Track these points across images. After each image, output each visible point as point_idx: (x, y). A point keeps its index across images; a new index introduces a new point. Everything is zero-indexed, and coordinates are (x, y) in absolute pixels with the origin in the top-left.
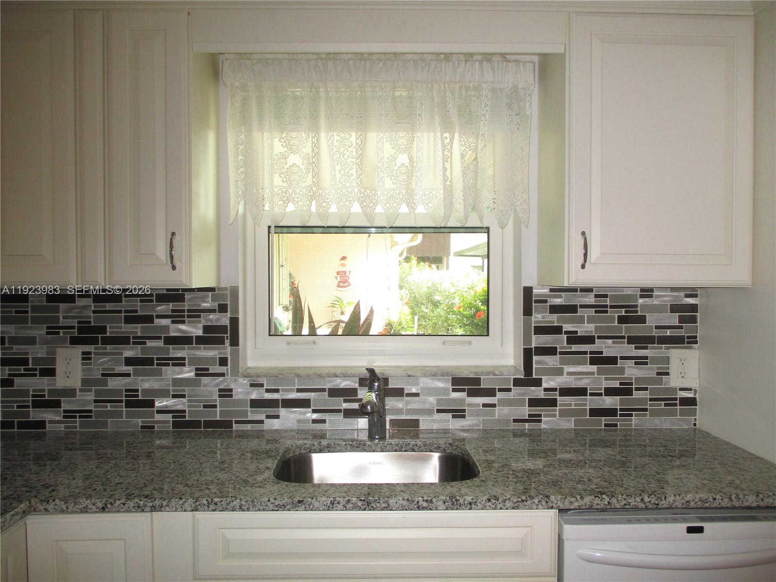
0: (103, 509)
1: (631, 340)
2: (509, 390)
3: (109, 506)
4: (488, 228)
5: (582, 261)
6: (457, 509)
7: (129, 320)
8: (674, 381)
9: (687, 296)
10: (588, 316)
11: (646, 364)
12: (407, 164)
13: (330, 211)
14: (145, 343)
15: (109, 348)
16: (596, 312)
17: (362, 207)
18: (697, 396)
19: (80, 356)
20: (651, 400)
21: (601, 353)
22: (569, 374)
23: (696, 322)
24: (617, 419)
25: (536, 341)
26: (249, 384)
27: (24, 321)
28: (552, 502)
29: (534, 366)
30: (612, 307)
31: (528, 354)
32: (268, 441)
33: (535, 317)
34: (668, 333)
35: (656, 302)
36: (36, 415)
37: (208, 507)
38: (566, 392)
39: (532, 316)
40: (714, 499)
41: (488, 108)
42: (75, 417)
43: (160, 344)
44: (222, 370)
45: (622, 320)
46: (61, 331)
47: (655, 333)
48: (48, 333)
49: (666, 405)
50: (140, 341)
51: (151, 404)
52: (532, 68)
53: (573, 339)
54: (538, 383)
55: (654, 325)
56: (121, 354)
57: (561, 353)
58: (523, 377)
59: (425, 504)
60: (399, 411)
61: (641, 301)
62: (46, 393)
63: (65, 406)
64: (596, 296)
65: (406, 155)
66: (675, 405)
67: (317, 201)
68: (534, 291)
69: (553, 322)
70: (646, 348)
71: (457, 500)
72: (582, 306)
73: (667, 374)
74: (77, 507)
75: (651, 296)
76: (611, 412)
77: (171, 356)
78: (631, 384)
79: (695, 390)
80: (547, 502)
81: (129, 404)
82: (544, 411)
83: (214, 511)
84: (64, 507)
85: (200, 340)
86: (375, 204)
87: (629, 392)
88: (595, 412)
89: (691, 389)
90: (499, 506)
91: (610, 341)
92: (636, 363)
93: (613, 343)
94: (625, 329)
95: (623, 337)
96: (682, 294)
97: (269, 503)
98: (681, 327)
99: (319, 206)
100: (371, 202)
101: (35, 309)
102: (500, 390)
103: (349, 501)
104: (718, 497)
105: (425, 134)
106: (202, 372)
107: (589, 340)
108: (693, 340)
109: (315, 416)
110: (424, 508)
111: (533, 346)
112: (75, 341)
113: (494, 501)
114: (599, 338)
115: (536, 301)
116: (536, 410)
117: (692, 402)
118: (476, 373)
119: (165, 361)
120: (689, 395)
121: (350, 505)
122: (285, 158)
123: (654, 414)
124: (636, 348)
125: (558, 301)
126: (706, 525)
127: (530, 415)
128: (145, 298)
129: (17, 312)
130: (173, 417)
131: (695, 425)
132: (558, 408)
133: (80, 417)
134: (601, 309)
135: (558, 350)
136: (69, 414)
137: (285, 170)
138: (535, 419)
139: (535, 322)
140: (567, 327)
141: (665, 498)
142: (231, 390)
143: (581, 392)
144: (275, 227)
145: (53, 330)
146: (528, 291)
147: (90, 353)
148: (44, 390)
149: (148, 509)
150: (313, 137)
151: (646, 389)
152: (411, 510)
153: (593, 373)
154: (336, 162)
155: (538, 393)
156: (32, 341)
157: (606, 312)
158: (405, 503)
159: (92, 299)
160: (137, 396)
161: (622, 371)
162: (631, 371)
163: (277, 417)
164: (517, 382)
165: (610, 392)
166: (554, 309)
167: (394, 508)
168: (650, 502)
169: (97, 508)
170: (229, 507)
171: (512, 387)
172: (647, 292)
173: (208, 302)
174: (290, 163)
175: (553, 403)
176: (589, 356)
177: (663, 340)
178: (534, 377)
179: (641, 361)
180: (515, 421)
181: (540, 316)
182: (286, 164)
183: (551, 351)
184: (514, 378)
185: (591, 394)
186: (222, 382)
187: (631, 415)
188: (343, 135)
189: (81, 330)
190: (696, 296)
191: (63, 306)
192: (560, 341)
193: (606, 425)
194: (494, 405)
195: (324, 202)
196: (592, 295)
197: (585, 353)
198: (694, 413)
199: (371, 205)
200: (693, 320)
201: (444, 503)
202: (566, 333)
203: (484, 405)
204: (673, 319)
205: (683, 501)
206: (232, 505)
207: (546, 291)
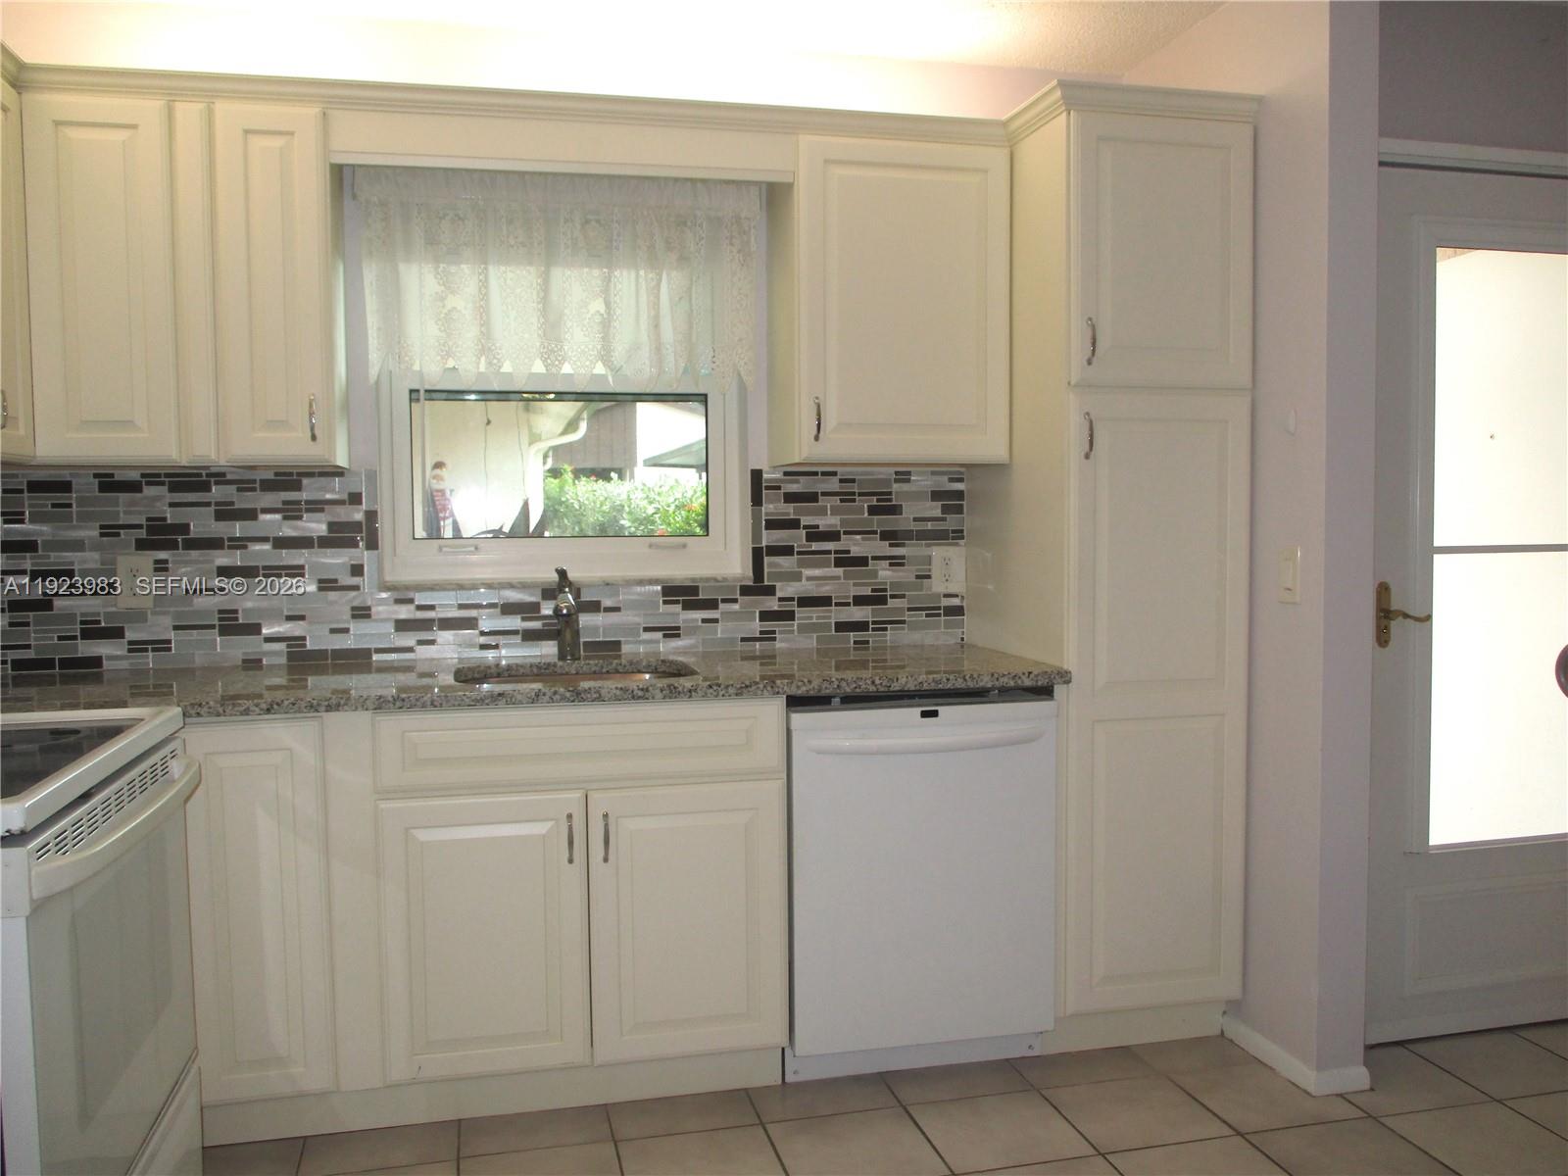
0: (268, 710)
1: (886, 536)
2: (735, 601)
3: (275, 707)
4: (706, 395)
5: (815, 432)
6: (676, 697)
7: (221, 516)
8: (937, 586)
9: (951, 480)
10: (831, 506)
11: (902, 565)
12: (602, 311)
13: (502, 370)
14: (245, 547)
15: (194, 554)
16: (842, 501)
17: (546, 366)
18: (964, 604)
19: (151, 566)
20: (909, 609)
21: (848, 552)
22: (809, 579)
23: (962, 513)
24: (868, 635)
25: (768, 538)
26: (392, 599)
27: (68, 518)
28: (778, 687)
29: (766, 570)
30: (860, 494)
31: (758, 555)
32: (422, 675)
33: (766, 508)
34: (929, 526)
35: (914, 489)
36: (88, 648)
37: (394, 704)
38: (806, 602)
39: (762, 505)
40: (948, 680)
41: (703, 242)
42: (146, 650)
43: (267, 547)
44: (355, 581)
45: (873, 511)
46: (122, 531)
47: (913, 526)
48: (102, 535)
49: (927, 615)
50: (239, 543)
51: (255, 629)
52: (757, 193)
53: (815, 535)
54: (770, 591)
55: (912, 517)
56: (213, 561)
57: (799, 553)
58: (752, 584)
59: (640, 693)
60: (596, 629)
61: (895, 487)
62: (102, 619)
63: (130, 635)
64: (841, 481)
65: (601, 300)
66: (939, 615)
67: (487, 357)
68: (765, 476)
69: (788, 514)
70: (903, 545)
71: (675, 688)
72: (824, 494)
73: (929, 577)
74: (236, 709)
75: (908, 481)
76: (861, 626)
77: (284, 563)
78: (885, 590)
79: (963, 597)
80: (772, 687)
81: (225, 631)
82: (778, 626)
83: (401, 708)
84: (221, 710)
85: (325, 543)
86: (562, 362)
87: (882, 600)
88: (841, 627)
89: (957, 596)
90: (721, 693)
91: (858, 537)
92: (891, 565)
93: (863, 539)
94: (878, 522)
95: (875, 532)
96: (946, 478)
97: (464, 698)
98: (944, 519)
99: (490, 364)
100: (557, 359)
101: (81, 502)
102: (724, 601)
103: (555, 693)
104: (951, 677)
105: (625, 273)
106: (327, 585)
107: (833, 536)
108: (959, 534)
109: (483, 640)
110: (639, 698)
111: (764, 544)
112: (142, 545)
113: (715, 688)
114: (845, 533)
115: (767, 488)
116: (769, 625)
117: (958, 611)
118: (693, 580)
119: (275, 571)
120: (956, 602)
121: (558, 697)
122: (442, 299)
123: (914, 627)
124: (891, 545)
125: (794, 488)
126: (940, 709)
127: (761, 632)
128: (245, 485)
129: (54, 506)
130: (288, 646)
131: (962, 639)
132: (796, 623)
133: (154, 650)
134: (847, 497)
135: (796, 550)
136: (137, 647)
137: (443, 315)
138: (768, 636)
139: (767, 514)
140: (805, 521)
141: (897, 679)
142: (369, 608)
143: (824, 601)
144: (426, 391)
145: (110, 531)
146: (756, 475)
147: (166, 561)
148: (99, 614)
149: (323, 708)
150: (480, 274)
151: (903, 596)
152: (625, 699)
153: (838, 578)
154: (510, 307)
155: (772, 604)
156: (78, 545)
157: (854, 501)
158: (618, 692)
159: (166, 487)
160: (237, 619)
161: (875, 574)
162: (885, 574)
163: (432, 642)
164: (746, 591)
165: (860, 601)
166: (790, 498)
167: (606, 699)
168: (881, 684)
169: (261, 710)
170: (418, 703)
171: (738, 596)
172: (903, 476)
173: (333, 491)
174: (449, 307)
175: (789, 616)
176: (833, 556)
177: (923, 535)
178: (766, 583)
179: (896, 562)
180: (743, 640)
181: (771, 506)
182: (444, 307)
183: (787, 551)
184: (741, 586)
185: (837, 604)
186: (354, 598)
187: (886, 629)
188: (518, 272)
189: (151, 530)
190: (960, 480)
191: (123, 497)
192: (797, 538)
193: (855, 642)
194: (716, 621)
195: (495, 358)
196: (835, 479)
197: (828, 552)
198: (961, 625)
199: (557, 363)
200: (959, 510)
201: (662, 691)
202: (805, 527)
203: (704, 621)
204: (935, 509)
205: (916, 683)
206: (422, 700)
207: (778, 475)
